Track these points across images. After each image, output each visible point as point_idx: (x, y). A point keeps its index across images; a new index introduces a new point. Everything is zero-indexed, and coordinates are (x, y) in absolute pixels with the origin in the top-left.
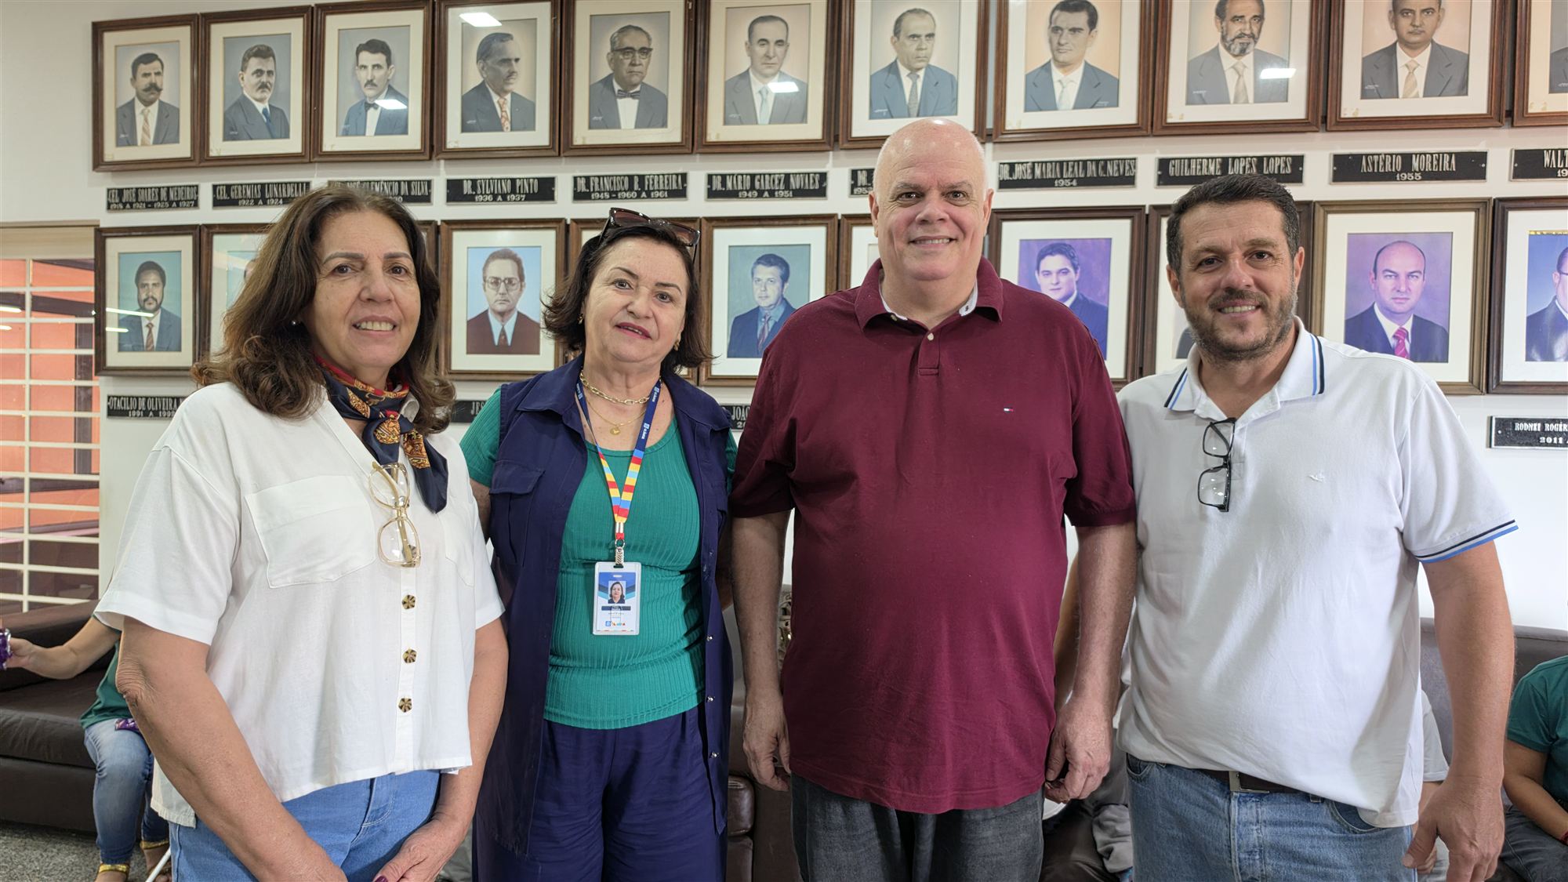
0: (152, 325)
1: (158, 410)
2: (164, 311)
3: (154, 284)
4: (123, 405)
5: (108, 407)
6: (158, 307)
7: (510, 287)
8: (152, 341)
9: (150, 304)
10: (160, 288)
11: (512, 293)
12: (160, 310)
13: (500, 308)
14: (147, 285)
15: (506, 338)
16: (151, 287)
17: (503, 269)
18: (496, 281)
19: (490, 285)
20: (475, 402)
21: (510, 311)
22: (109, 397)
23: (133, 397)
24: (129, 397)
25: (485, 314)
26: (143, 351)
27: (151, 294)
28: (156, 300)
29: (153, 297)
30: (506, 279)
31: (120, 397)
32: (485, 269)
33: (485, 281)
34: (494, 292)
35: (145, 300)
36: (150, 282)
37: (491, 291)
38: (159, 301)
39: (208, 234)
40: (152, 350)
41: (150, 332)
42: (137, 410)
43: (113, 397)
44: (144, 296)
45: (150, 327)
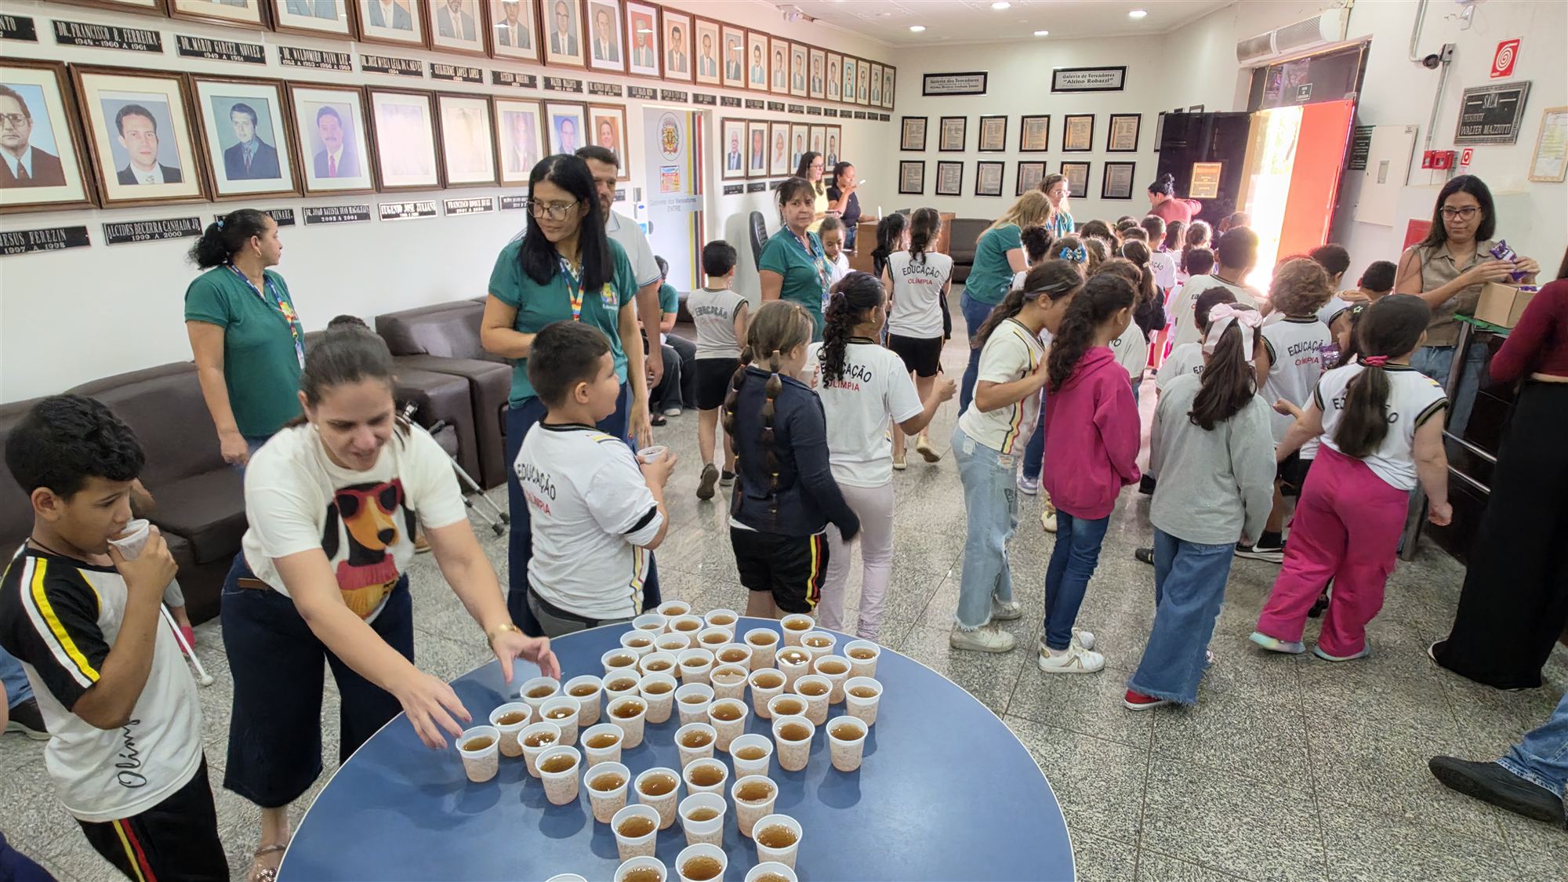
7: (17, 123)
11: (20, 129)
13: (9, 143)
21: (22, 146)
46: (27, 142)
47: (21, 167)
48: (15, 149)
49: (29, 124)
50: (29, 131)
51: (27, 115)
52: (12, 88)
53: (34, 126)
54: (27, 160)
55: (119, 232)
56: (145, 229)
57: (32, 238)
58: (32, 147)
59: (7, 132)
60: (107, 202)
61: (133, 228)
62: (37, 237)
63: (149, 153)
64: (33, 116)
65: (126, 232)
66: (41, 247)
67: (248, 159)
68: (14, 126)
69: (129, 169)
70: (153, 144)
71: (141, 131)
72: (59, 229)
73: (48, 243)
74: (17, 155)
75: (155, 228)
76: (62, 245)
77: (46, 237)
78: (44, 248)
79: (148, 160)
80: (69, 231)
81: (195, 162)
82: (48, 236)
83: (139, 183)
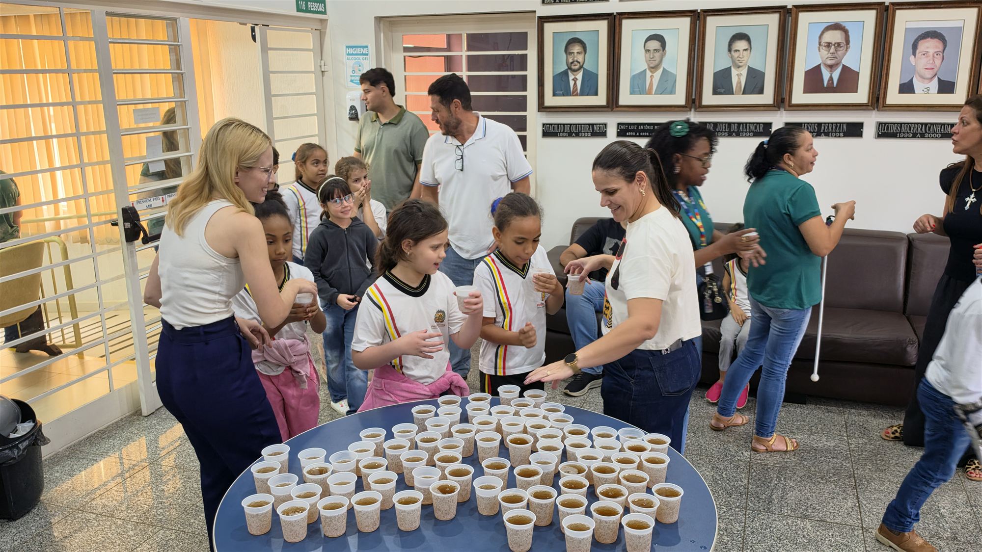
0: (577, 79)
1: (579, 132)
2: (585, 70)
3: (578, 53)
4: (554, 130)
5: (543, 130)
6: (581, 67)
7: (839, 49)
8: (577, 89)
9: (575, 65)
10: (583, 55)
11: (839, 53)
12: (582, 70)
13: (829, 62)
14: (573, 53)
15: (833, 83)
16: (576, 54)
18: (829, 45)
19: (824, 48)
20: (805, 123)
21: (837, 64)
22: (544, 125)
23: (561, 124)
24: (558, 124)
25: (818, 67)
26: (571, 95)
27: (575, 59)
28: (579, 63)
29: (577, 61)
30: (835, 43)
31: (552, 124)
32: (820, 37)
33: (820, 45)
34: (827, 53)
35: (572, 63)
36: (575, 51)
37: (824, 52)
38: (581, 64)
39: (619, 19)
40: (577, 95)
41: (575, 83)
42: (563, 132)
43: (547, 124)
44: (571, 60)
45: (575, 80)
46: (841, 62)
47: (831, 79)
48: (831, 67)
49: (846, 50)
50: (845, 54)
51: (848, 42)
52: (844, 24)
53: (849, 50)
54: (836, 75)
55: (888, 130)
56: (910, 130)
57: (823, 128)
58: (843, 65)
59: (830, 55)
60: (884, 106)
61: (901, 128)
62: (826, 128)
63: (933, 69)
64: (851, 44)
65: (894, 129)
66: (827, 134)
68: (836, 51)
69: (911, 81)
70: (938, 62)
71: (931, 51)
72: (843, 123)
73: (832, 132)
74: (831, 71)
75: (919, 129)
76: (842, 134)
77: (832, 128)
78: (828, 136)
79: (929, 74)
80: (850, 125)
81: (971, 76)
82: (834, 127)
83: (916, 92)
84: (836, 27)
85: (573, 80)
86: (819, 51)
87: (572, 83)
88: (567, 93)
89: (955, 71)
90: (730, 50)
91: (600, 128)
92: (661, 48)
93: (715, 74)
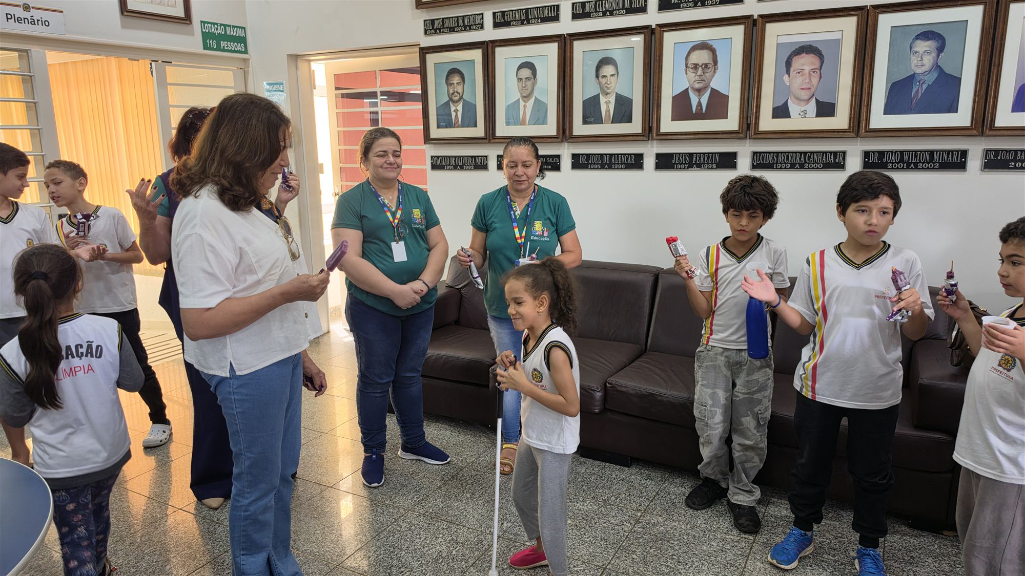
0: (458, 111)
1: (463, 165)
2: (464, 101)
3: (457, 83)
4: (441, 163)
5: (432, 163)
6: (461, 98)
7: (706, 70)
8: (458, 121)
9: (456, 96)
10: (462, 85)
11: (707, 75)
12: (462, 100)
13: (697, 86)
14: (453, 83)
15: (701, 108)
16: (455, 85)
17: (701, 57)
18: (696, 66)
19: (691, 70)
20: (676, 154)
21: (706, 88)
22: (432, 157)
23: (447, 157)
24: (445, 157)
25: (686, 92)
27: (456, 90)
28: (459, 94)
29: (457, 92)
30: (702, 65)
31: (439, 157)
32: (687, 59)
33: (687, 67)
34: (694, 75)
35: (453, 94)
36: (455, 82)
37: (691, 74)
38: (461, 95)
39: (492, 47)
40: (458, 127)
41: (457, 114)
42: (449, 165)
43: (435, 157)
44: (451, 91)
45: (456, 111)
46: (709, 85)
47: (700, 104)
48: (699, 91)
49: (715, 72)
50: (713, 76)
51: (715, 62)
52: (711, 43)
53: (718, 72)
54: (705, 100)
55: (763, 160)
56: (787, 159)
57: (694, 159)
58: (712, 88)
59: (697, 78)
60: (755, 134)
61: (777, 157)
62: (698, 158)
63: (809, 89)
64: (719, 65)
65: (770, 159)
66: (699, 166)
67: (917, 92)
68: (703, 72)
69: (786, 104)
70: (815, 80)
71: (807, 68)
72: (715, 153)
73: (704, 163)
74: (699, 96)
75: (798, 158)
76: (714, 166)
77: (704, 159)
78: (701, 167)
79: (805, 95)
80: (722, 155)
81: (852, 96)
82: (706, 158)
83: (792, 117)
84: (703, 46)
85: (454, 111)
86: (686, 74)
87: (453, 114)
88: (449, 125)
89: (834, 90)
90: (597, 76)
91: (481, 160)
92: (532, 77)
93: (584, 102)
